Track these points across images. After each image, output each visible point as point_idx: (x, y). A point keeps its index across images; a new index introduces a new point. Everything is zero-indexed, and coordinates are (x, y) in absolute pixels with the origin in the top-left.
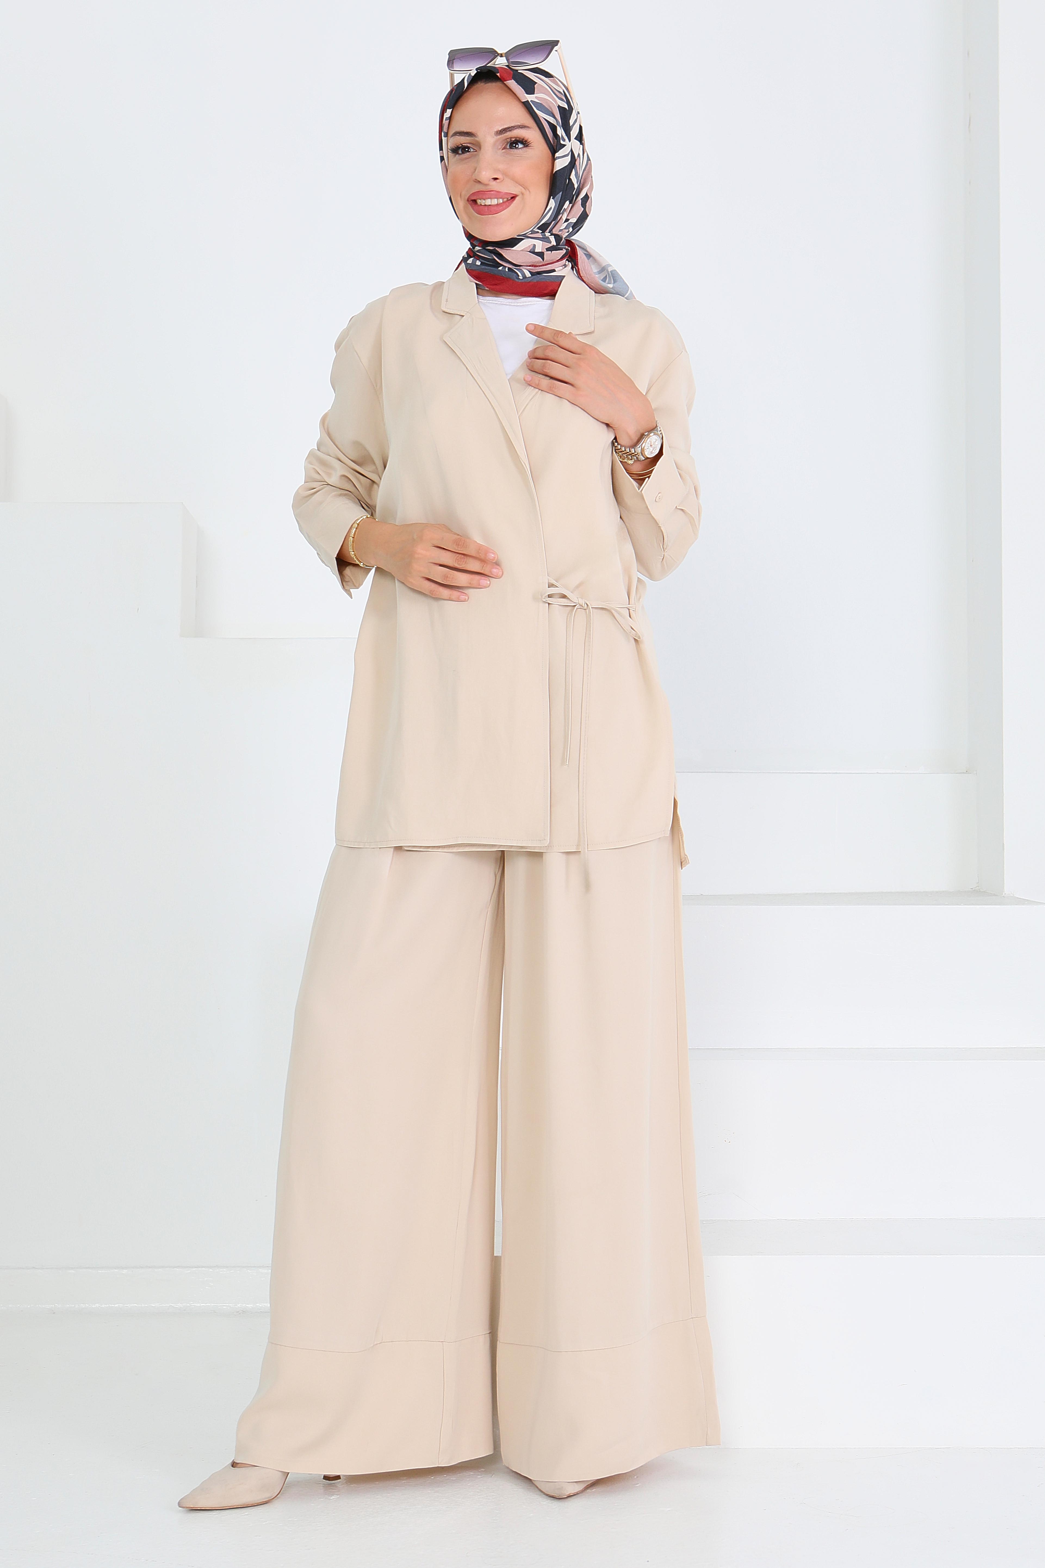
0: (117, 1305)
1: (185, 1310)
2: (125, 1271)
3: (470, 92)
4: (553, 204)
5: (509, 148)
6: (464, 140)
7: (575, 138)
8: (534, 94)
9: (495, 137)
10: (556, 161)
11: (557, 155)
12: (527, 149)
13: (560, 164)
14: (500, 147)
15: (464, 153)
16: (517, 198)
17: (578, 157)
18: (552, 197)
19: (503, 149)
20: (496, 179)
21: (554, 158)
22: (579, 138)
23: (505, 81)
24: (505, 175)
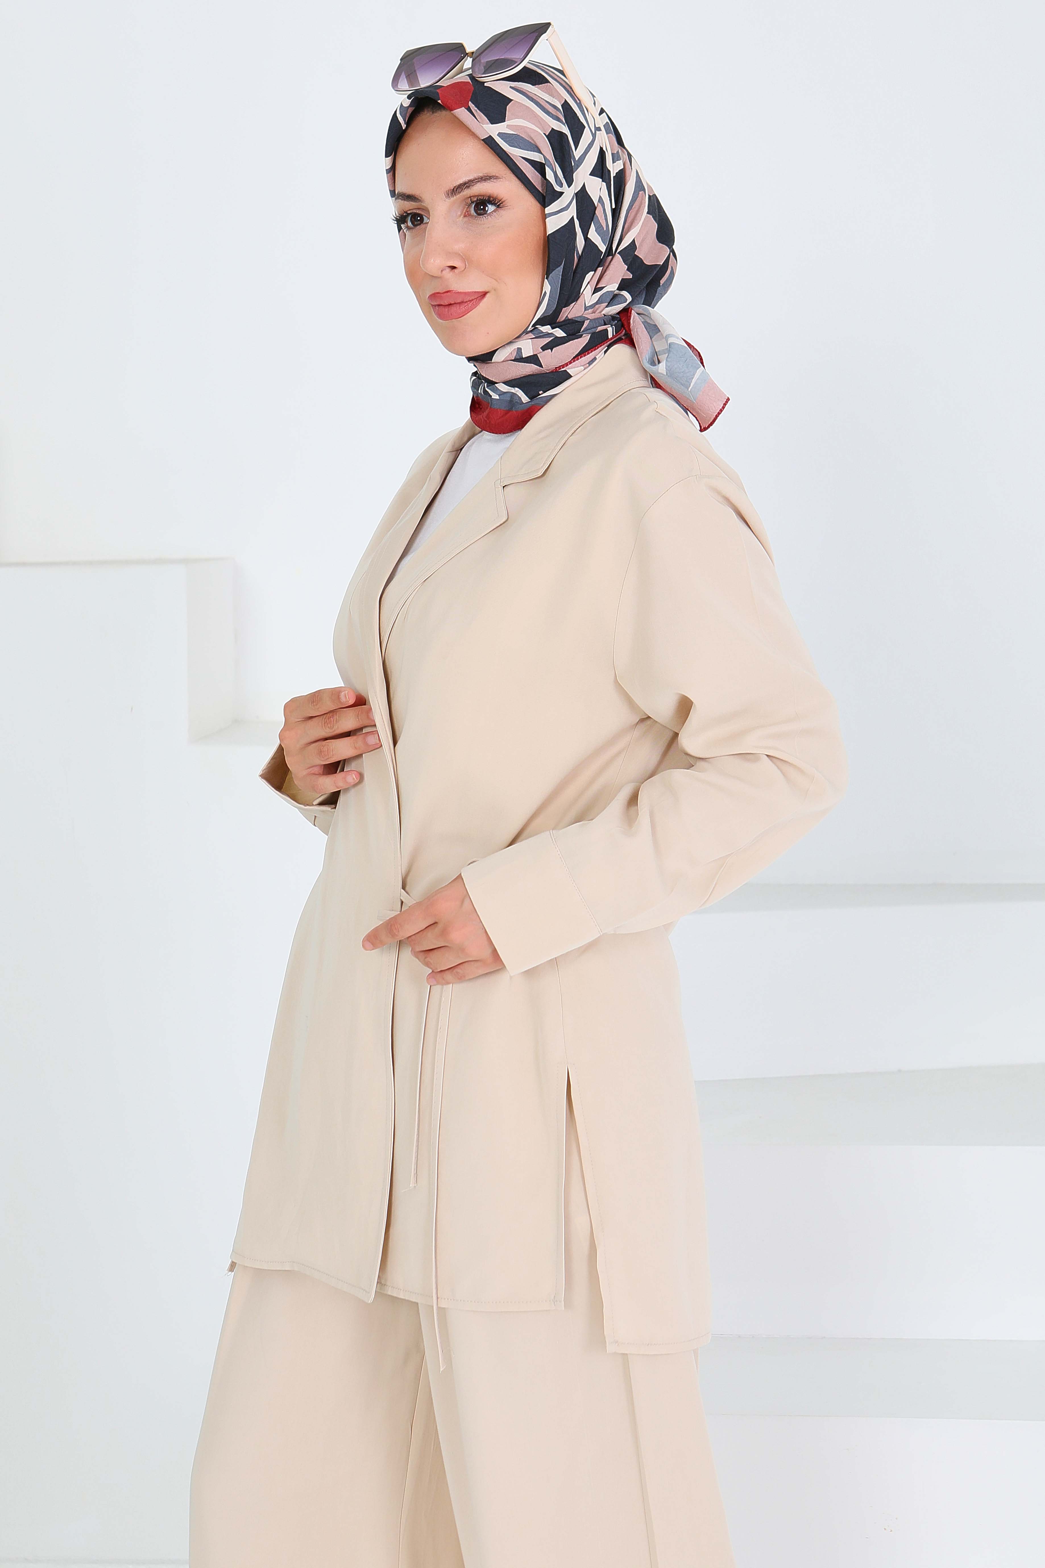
4: (547, 288)
5: (475, 214)
6: (409, 205)
7: (589, 173)
8: (505, 121)
9: (447, 200)
10: (547, 220)
11: (548, 210)
12: (501, 212)
13: (554, 225)
14: (459, 213)
15: (415, 226)
16: (488, 295)
17: (599, 201)
18: (547, 278)
19: (465, 216)
20: (453, 268)
21: (544, 217)
22: (600, 170)
23: (452, 110)
24: (467, 259)
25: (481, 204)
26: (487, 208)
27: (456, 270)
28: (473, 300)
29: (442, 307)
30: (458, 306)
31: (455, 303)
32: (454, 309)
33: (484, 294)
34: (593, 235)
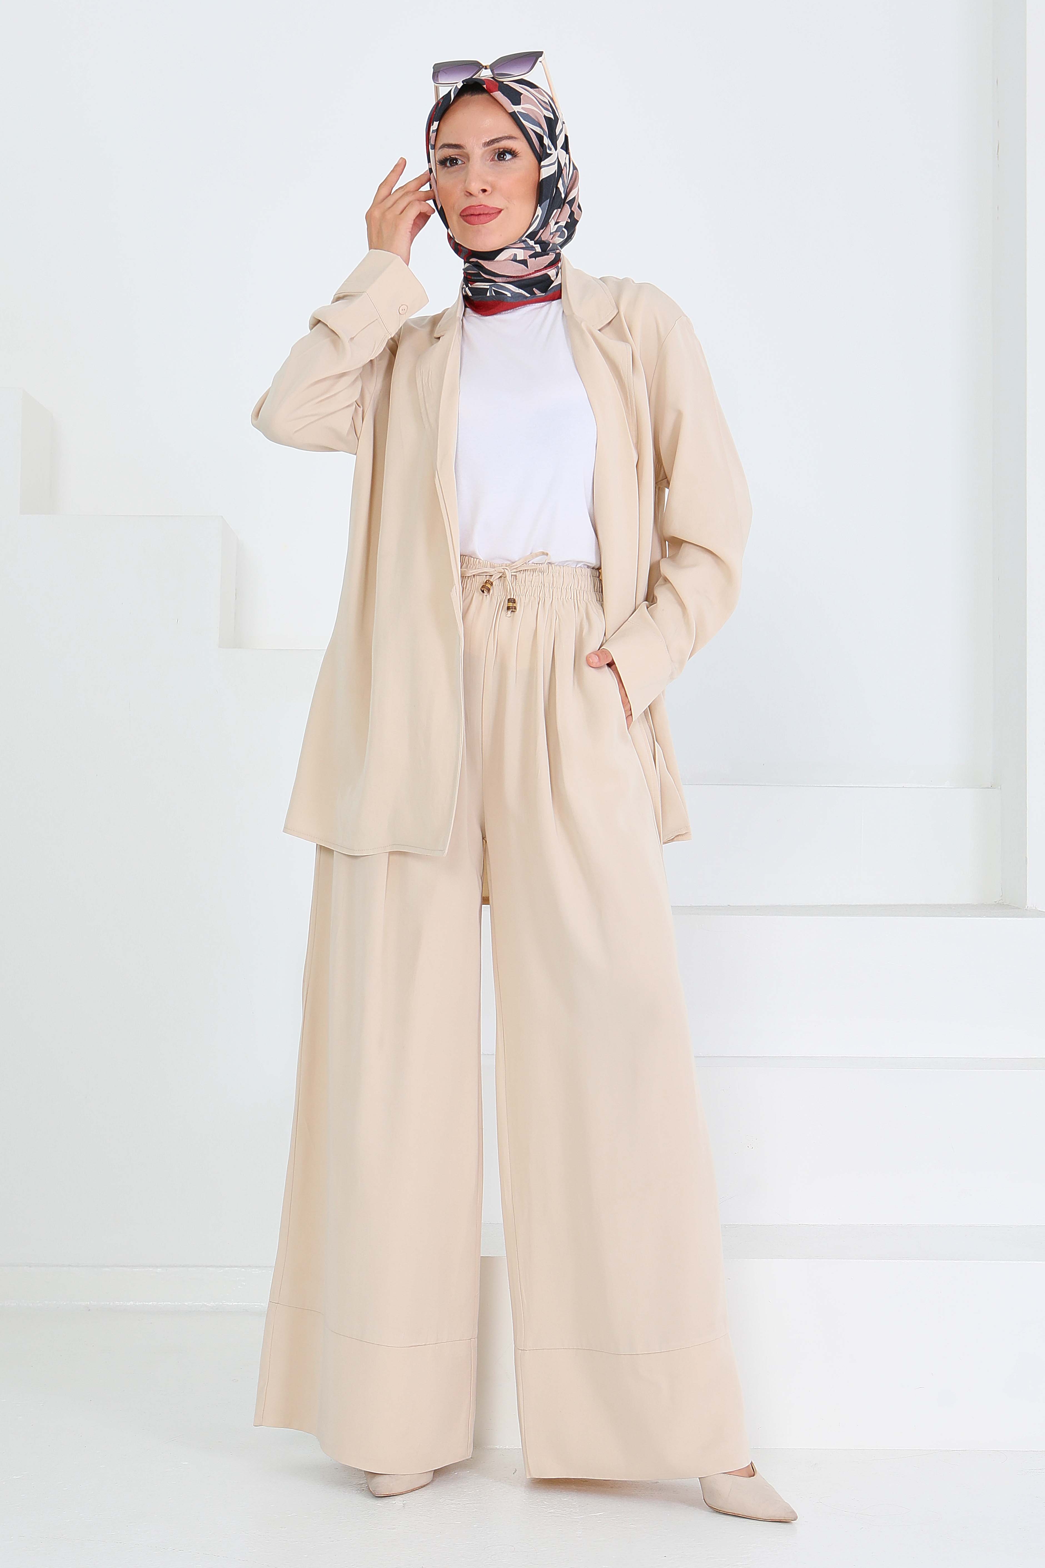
0: (151, 1303)
1: (217, 1309)
2: (159, 1270)
3: (456, 104)
5: (497, 160)
6: (451, 152)
7: (560, 147)
8: (520, 105)
9: (483, 149)
10: (542, 170)
11: (543, 163)
12: (516, 160)
13: (546, 173)
14: (488, 158)
15: (451, 166)
16: (502, 212)
17: (564, 165)
18: (540, 206)
19: (491, 161)
20: (484, 191)
21: (540, 168)
23: (492, 92)
24: (493, 187)
25: (501, 154)
26: (505, 157)
27: (486, 193)
28: (494, 213)
29: (473, 216)
30: (485, 216)
31: (483, 214)
32: (481, 217)
33: (500, 211)
34: (560, 186)
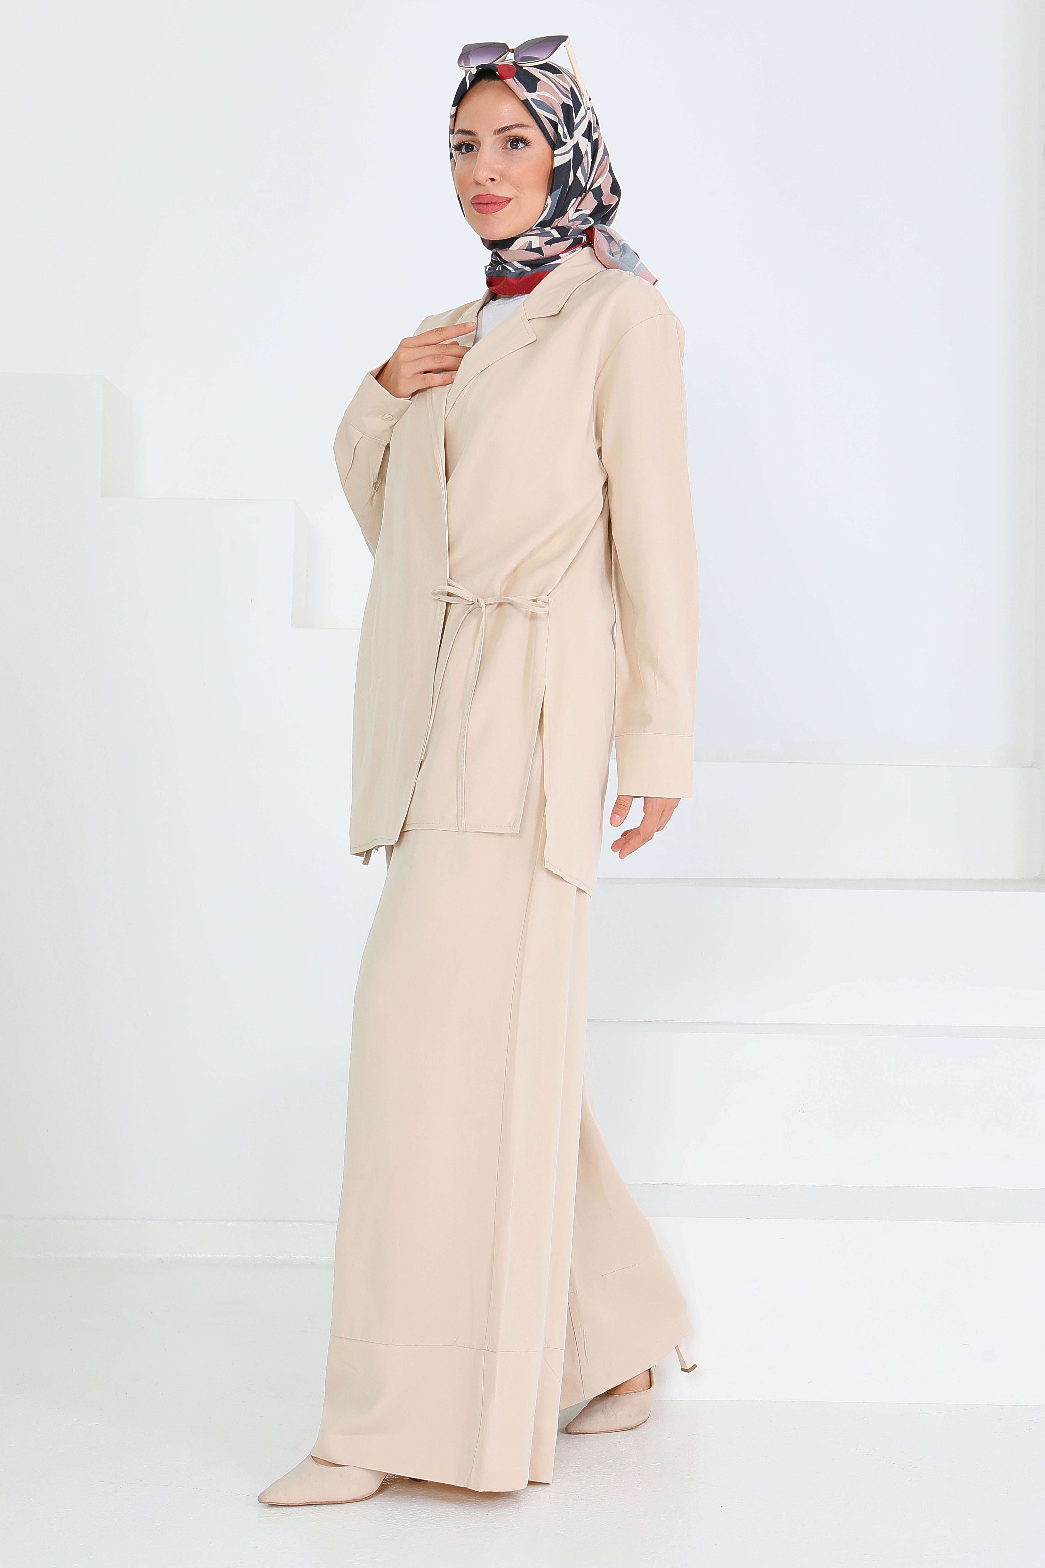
3: (474, 90)
4: (549, 201)
5: (510, 148)
6: (465, 138)
7: (582, 134)
8: (536, 92)
9: (494, 136)
10: (555, 158)
11: (556, 152)
12: (527, 148)
13: (558, 162)
14: (499, 146)
15: (467, 152)
16: (512, 201)
17: (585, 153)
18: (550, 195)
19: (503, 149)
20: (493, 180)
21: (553, 156)
22: (588, 134)
23: (505, 79)
24: (502, 175)
25: (515, 142)
26: (518, 145)
27: (494, 182)
28: (503, 202)
29: (481, 205)
30: (493, 205)
31: (491, 203)
32: (490, 206)
33: (510, 200)
34: (579, 174)
